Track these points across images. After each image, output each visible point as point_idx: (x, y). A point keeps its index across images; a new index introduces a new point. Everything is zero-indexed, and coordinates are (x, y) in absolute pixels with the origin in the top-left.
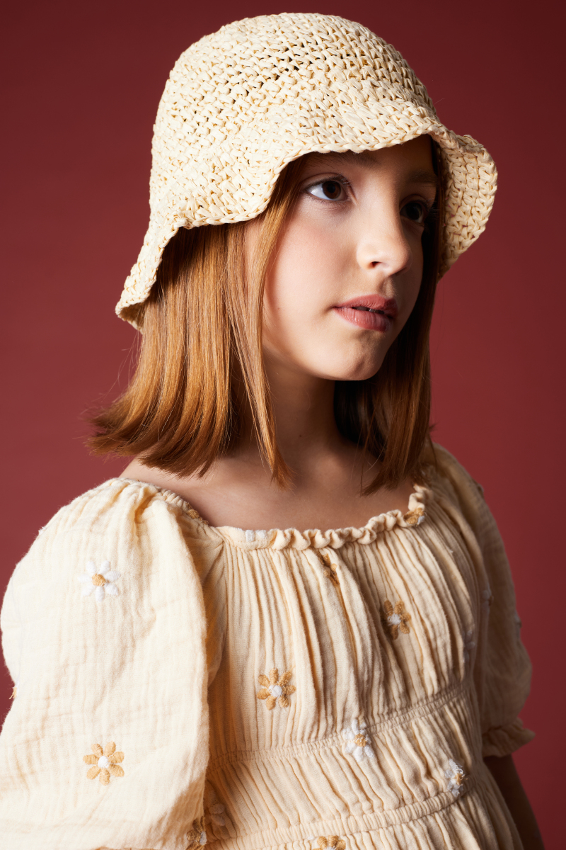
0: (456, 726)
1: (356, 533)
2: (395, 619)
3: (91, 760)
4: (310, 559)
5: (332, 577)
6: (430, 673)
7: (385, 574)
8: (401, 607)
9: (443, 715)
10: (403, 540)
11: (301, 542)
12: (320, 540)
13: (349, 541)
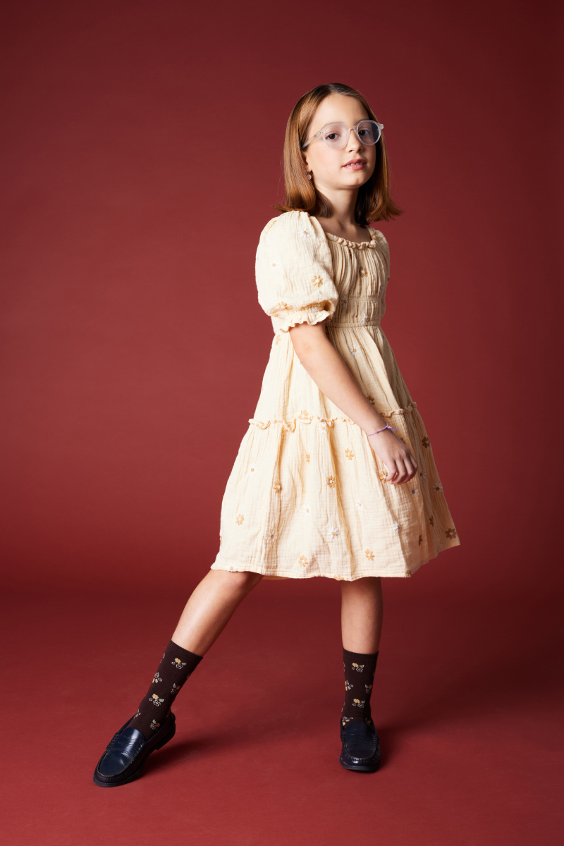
0: (373, 307)
1: (359, 245)
2: (363, 272)
3: (313, 281)
4: (346, 249)
5: (351, 255)
6: (369, 289)
7: (363, 259)
8: (365, 270)
9: (370, 303)
10: (370, 251)
11: (345, 243)
12: (350, 244)
13: (357, 247)
